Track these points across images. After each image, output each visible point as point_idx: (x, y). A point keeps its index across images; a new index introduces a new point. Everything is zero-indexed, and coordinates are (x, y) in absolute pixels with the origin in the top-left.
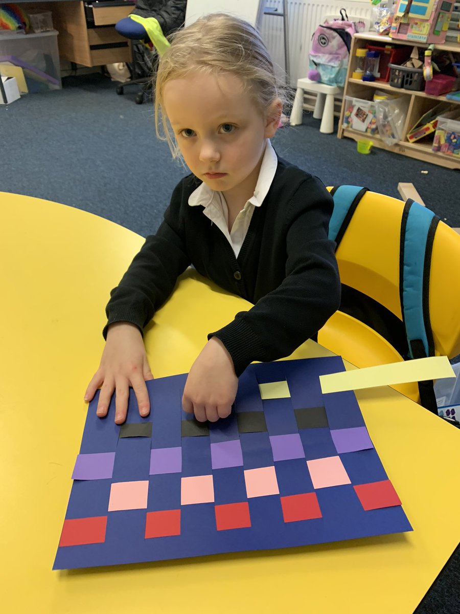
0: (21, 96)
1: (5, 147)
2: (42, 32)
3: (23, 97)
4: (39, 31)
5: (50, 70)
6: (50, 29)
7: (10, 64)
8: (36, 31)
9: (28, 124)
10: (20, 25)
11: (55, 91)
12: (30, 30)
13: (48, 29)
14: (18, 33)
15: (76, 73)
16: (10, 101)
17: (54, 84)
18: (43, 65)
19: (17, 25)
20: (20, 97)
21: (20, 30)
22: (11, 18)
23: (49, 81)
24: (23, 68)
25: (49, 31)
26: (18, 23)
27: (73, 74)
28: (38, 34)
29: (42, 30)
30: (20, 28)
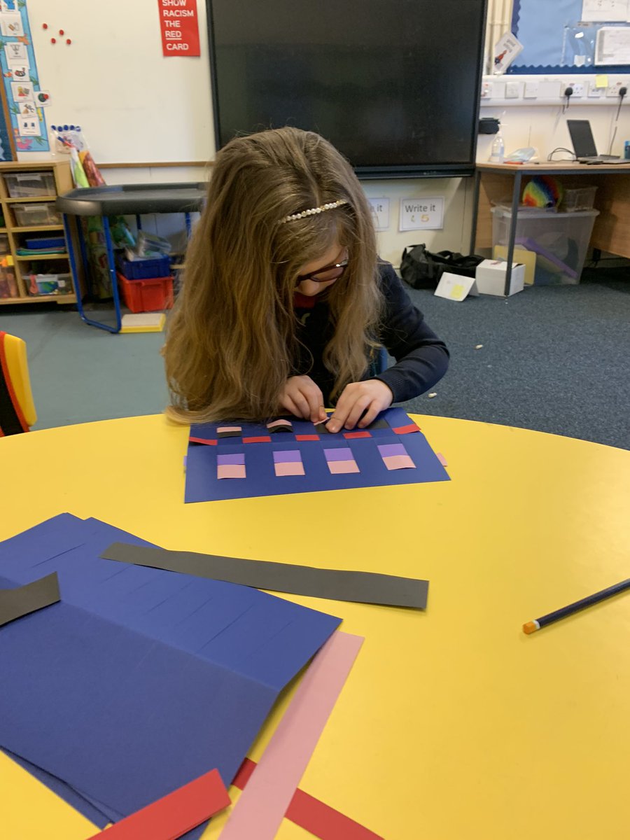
0: (525, 287)
1: (511, 354)
2: (576, 211)
3: (527, 288)
4: (573, 209)
5: (570, 261)
6: (588, 208)
7: (524, 248)
8: (569, 210)
9: (538, 326)
10: (551, 201)
11: (570, 286)
12: (562, 209)
13: (585, 208)
14: (547, 211)
15: (596, 265)
16: (512, 292)
17: (570, 276)
18: (564, 252)
19: (547, 202)
20: (522, 289)
21: (551, 208)
22: (543, 193)
23: (565, 273)
24: (538, 253)
25: (585, 210)
26: (549, 200)
27: (593, 266)
28: (570, 213)
29: (577, 209)
30: (549, 205)
